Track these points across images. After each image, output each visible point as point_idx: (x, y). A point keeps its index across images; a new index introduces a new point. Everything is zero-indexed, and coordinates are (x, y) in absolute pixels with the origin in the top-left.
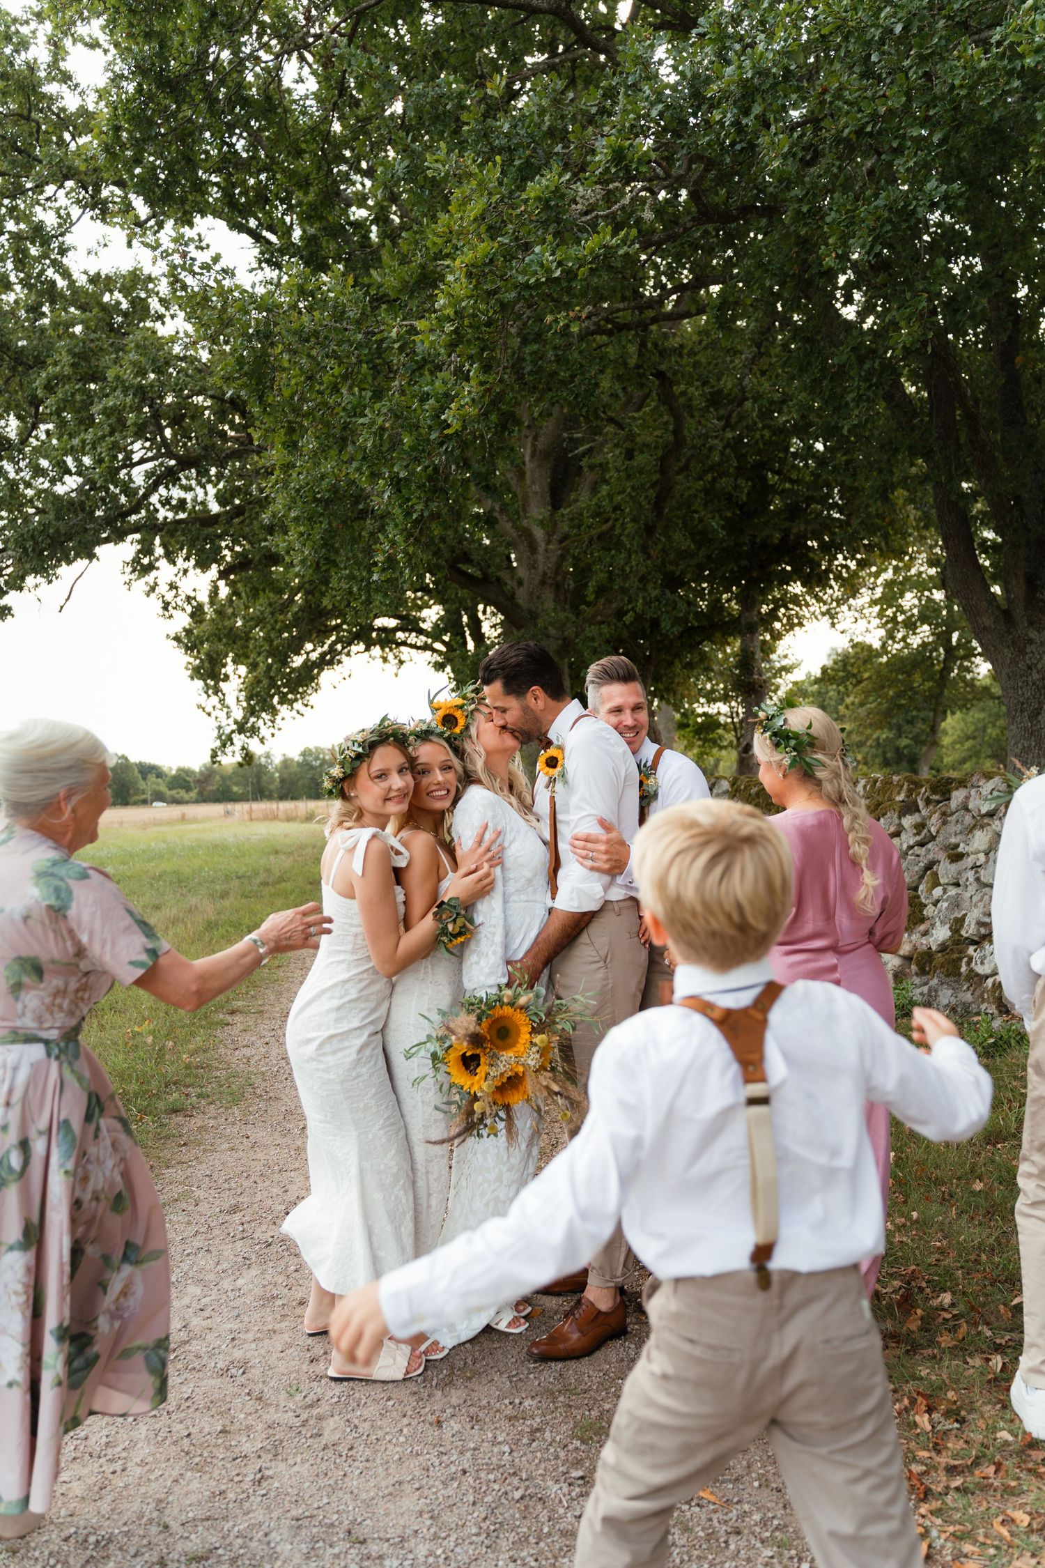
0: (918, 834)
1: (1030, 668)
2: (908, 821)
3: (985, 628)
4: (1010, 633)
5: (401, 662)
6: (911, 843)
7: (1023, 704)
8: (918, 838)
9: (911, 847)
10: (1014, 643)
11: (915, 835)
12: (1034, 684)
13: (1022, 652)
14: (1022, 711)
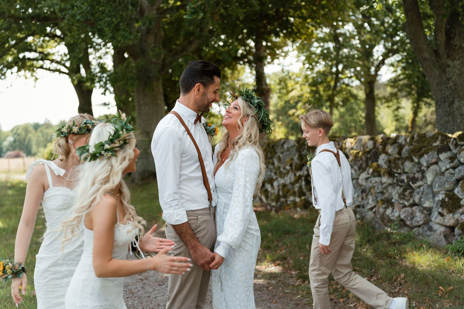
0: (452, 162)
1: (448, 79)
2: (443, 156)
3: (426, 59)
4: (438, 62)
5: (36, 79)
6: (448, 167)
7: (445, 98)
8: (452, 164)
9: (447, 169)
10: (440, 67)
11: (450, 163)
12: (451, 88)
13: (444, 71)
14: (444, 102)
